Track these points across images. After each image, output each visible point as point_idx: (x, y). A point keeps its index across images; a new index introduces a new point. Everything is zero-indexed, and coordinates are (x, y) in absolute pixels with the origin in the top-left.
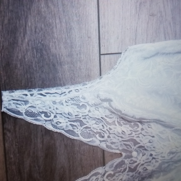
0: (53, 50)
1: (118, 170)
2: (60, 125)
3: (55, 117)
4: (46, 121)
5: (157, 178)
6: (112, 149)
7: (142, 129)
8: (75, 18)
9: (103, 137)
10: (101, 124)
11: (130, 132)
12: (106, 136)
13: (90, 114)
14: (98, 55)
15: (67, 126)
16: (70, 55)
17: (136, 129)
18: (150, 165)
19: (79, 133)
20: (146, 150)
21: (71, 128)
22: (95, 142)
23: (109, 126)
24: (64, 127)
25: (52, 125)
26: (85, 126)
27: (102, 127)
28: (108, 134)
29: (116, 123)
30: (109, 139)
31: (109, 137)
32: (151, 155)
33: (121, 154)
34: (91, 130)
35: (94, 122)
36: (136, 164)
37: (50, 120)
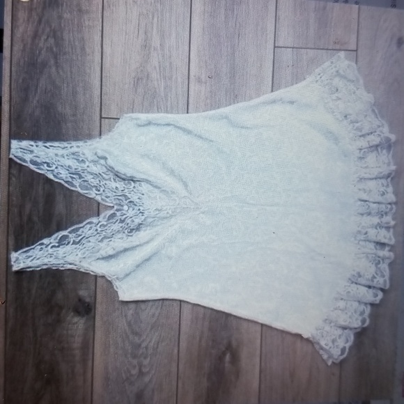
0: (60, 109)
1: (111, 221)
2: (61, 176)
3: (56, 168)
4: (48, 170)
5: (145, 230)
6: (107, 202)
7: (134, 187)
8: (81, 85)
9: (99, 191)
10: (97, 180)
11: (123, 189)
12: (102, 190)
13: (88, 169)
14: (98, 118)
15: (66, 177)
16: (74, 115)
17: (129, 186)
18: (137, 218)
19: (77, 185)
20: (136, 205)
21: (70, 180)
22: (90, 194)
23: (105, 182)
24: (64, 178)
25: (54, 175)
26: (83, 179)
27: (98, 182)
29: (112, 180)
30: (103, 193)
31: (104, 191)
32: (139, 210)
33: (113, 207)
34: (89, 184)
35: (92, 176)
36: (125, 216)
37: (52, 171)
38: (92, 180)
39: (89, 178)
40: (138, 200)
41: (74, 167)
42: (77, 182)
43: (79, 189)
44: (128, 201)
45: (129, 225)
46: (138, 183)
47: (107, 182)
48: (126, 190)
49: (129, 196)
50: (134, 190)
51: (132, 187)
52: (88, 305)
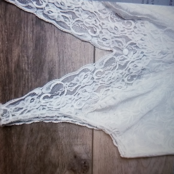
1: (108, 68)
2: (52, 14)
3: (47, 5)
4: (38, 8)
6: (104, 46)
7: (135, 27)
9: (95, 32)
10: (93, 19)
11: (123, 29)
12: (98, 31)
13: (83, 7)
15: (58, 17)
17: (129, 27)
18: (140, 63)
19: (71, 26)
21: (62, 19)
23: (101, 21)
24: (56, 17)
25: (44, 14)
26: (77, 19)
27: (94, 22)
28: (100, 29)
29: (109, 19)
30: (101, 35)
31: (101, 32)
32: (142, 53)
33: (111, 51)
34: (84, 24)
35: (87, 16)
36: (126, 60)
37: (42, 9)
38: (88, 20)
39: (84, 17)
40: (141, 42)
41: (67, 4)
42: (70, 23)
43: (73, 31)
44: (129, 43)
45: (131, 71)
46: (139, 22)
47: (105, 22)
48: (126, 31)
49: (130, 37)
50: (136, 30)
51: (132, 27)
52: (85, 163)
